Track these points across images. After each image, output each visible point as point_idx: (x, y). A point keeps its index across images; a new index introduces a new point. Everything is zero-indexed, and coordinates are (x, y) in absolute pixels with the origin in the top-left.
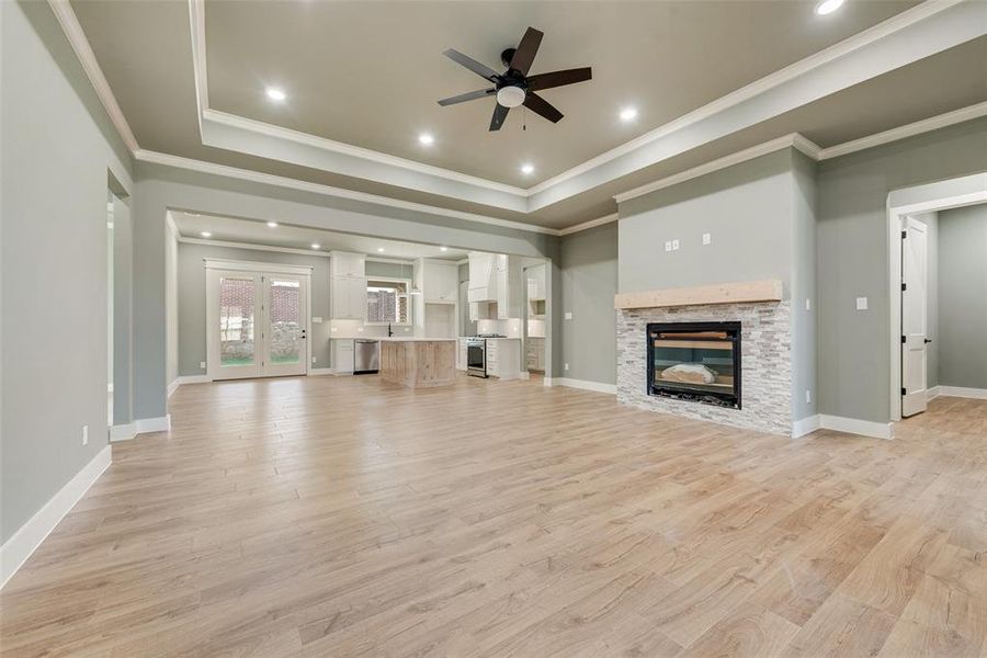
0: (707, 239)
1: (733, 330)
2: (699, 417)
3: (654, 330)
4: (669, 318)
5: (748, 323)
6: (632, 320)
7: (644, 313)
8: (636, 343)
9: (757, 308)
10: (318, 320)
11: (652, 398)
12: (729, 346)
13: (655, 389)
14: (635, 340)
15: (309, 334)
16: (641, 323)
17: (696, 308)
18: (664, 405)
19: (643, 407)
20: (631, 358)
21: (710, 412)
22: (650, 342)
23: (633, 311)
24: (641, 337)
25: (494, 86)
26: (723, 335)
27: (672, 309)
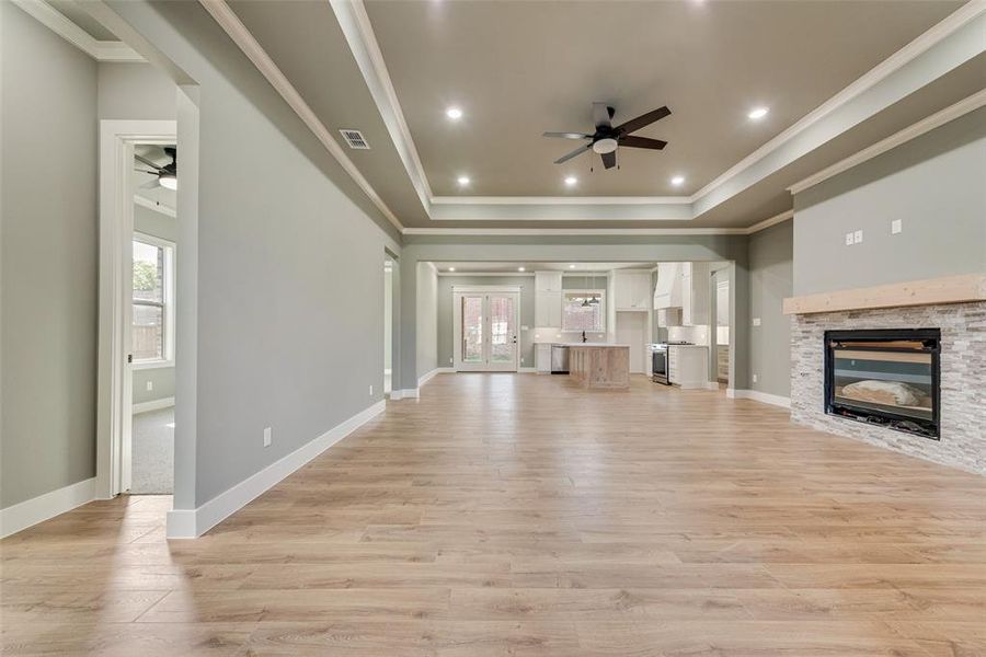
0: (897, 227)
1: (930, 340)
2: (885, 445)
3: (833, 339)
4: (850, 324)
5: (950, 330)
6: (806, 327)
7: (821, 318)
8: (811, 353)
9: (961, 311)
10: (526, 328)
11: (830, 417)
12: (927, 359)
13: (836, 407)
14: (811, 350)
15: (519, 339)
16: (817, 331)
17: (881, 312)
18: (843, 427)
19: (818, 427)
20: (807, 370)
21: (898, 440)
22: (829, 352)
23: (808, 317)
24: (820, 346)
25: (591, 141)
26: (919, 345)
27: (853, 314)
